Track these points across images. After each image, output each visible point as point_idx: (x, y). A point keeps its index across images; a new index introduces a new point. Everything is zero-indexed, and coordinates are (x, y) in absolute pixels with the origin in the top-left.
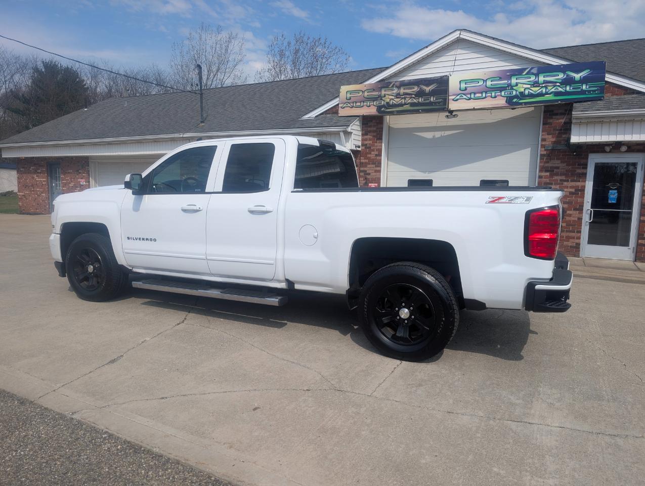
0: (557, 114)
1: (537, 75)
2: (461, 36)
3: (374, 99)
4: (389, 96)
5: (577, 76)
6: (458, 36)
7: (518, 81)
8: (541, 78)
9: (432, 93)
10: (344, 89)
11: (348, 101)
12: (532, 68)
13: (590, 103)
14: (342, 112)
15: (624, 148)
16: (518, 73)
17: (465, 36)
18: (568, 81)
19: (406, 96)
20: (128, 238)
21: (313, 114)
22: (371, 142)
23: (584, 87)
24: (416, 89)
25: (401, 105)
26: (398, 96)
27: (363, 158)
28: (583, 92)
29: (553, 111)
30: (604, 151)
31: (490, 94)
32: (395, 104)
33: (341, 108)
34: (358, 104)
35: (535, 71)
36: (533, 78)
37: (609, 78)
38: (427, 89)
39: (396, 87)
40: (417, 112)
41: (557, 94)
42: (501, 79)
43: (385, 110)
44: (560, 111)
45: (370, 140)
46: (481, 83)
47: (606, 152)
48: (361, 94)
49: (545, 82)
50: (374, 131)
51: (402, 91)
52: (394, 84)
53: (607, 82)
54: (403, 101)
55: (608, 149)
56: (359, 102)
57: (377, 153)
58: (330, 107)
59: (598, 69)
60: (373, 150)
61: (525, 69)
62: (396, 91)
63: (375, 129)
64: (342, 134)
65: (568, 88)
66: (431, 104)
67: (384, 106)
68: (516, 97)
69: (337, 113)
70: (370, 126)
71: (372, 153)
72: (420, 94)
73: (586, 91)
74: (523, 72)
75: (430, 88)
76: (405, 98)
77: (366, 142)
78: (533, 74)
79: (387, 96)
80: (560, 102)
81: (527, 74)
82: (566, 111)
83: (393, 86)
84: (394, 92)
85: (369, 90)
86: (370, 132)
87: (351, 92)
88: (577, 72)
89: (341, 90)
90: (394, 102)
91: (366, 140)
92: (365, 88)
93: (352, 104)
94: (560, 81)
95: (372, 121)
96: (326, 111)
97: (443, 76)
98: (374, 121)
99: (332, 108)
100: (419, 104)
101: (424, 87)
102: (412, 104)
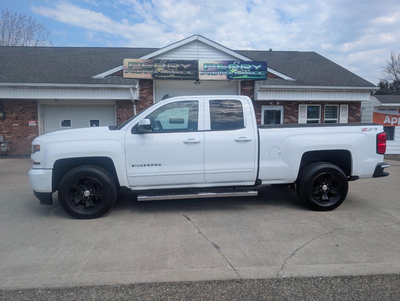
0: (247, 85)
1: (240, 65)
2: (199, 39)
3: (149, 69)
4: (160, 68)
5: (257, 68)
6: (196, 38)
7: (232, 67)
8: (242, 67)
9: (188, 69)
10: (126, 61)
11: (131, 69)
12: (237, 61)
13: (262, 81)
14: (125, 75)
15: (278, 103)
16: (231, 63)
17: (200, 39)
18: (253, 70)
19: (172, 69)
20: (133, 166)
21: (102, 75)
22: (146, 95)
23: (259, 73)
24: (178, 66)
25: (168, 74)
26: (166, 68)
27: (141, 105)
28: (259, 76)
29: (245, 84)
30: (269, 105)
31: (219, 73)
32: (164, 73)
33: (125, 72)
34: (138, 71)
35: (238, 63)
36: (238, 66)
37: (269, 70)
38: (185, 67)
39: (165, 63)
40: (179, 79)
41: (249, 75)
42: (224, 65)
43: (157, 76)
44: (248, 84)
45: (145, 94)
46: (214, 66)
47: (270, 105)
48: (139, 65)
49: (243, 69)
50: (147, 89)
51: (169, 66)
52: (163, 61)
53: (268, 72)
54: (170, 72)
55: (271, 103)
56: (138, 70)
57: (150, 102)
58: (116, 71)
59: (265, 65)
60: (148, 100)
61: (235, 61)
62: (164, 65)
63: (148, 87)
64: (131, 90)
65: (253, 73)
66: (188, 75)
67: (156, 74)
68: (231, 75)
69: (122, 75)
70: (145, 86)
71: (147, 102)
72: (181, 69)
73: (260, 75)
74: (234, 63)
75: (187, 66)
76: (171, 71)
77: (143, 95)
78: (238, 64)
79: (158, 68)
80: (250, 80)
81: (235, 64)
82: (251, 84)
83: (162, 63)
84: (163, 66)
85: (145, 63)
86: (145, 89)
87: (132, 63)
88: (257, 65)
89: (124, 61)
90: (164, 72)
91: (143, 94)
92: (143, 62)
93: (133, 71)
94: (250, 69)
95: (146, 82)
96: (113, 74)
97: (195, 60)
98: (147, 82)
99: (117, 72)
100: (180, 75)
101: (183, 65)
102: (176, 75)
